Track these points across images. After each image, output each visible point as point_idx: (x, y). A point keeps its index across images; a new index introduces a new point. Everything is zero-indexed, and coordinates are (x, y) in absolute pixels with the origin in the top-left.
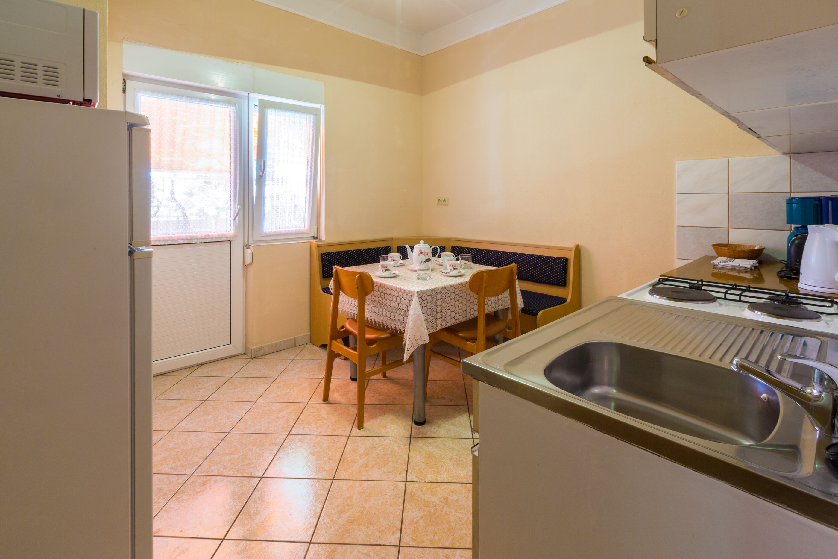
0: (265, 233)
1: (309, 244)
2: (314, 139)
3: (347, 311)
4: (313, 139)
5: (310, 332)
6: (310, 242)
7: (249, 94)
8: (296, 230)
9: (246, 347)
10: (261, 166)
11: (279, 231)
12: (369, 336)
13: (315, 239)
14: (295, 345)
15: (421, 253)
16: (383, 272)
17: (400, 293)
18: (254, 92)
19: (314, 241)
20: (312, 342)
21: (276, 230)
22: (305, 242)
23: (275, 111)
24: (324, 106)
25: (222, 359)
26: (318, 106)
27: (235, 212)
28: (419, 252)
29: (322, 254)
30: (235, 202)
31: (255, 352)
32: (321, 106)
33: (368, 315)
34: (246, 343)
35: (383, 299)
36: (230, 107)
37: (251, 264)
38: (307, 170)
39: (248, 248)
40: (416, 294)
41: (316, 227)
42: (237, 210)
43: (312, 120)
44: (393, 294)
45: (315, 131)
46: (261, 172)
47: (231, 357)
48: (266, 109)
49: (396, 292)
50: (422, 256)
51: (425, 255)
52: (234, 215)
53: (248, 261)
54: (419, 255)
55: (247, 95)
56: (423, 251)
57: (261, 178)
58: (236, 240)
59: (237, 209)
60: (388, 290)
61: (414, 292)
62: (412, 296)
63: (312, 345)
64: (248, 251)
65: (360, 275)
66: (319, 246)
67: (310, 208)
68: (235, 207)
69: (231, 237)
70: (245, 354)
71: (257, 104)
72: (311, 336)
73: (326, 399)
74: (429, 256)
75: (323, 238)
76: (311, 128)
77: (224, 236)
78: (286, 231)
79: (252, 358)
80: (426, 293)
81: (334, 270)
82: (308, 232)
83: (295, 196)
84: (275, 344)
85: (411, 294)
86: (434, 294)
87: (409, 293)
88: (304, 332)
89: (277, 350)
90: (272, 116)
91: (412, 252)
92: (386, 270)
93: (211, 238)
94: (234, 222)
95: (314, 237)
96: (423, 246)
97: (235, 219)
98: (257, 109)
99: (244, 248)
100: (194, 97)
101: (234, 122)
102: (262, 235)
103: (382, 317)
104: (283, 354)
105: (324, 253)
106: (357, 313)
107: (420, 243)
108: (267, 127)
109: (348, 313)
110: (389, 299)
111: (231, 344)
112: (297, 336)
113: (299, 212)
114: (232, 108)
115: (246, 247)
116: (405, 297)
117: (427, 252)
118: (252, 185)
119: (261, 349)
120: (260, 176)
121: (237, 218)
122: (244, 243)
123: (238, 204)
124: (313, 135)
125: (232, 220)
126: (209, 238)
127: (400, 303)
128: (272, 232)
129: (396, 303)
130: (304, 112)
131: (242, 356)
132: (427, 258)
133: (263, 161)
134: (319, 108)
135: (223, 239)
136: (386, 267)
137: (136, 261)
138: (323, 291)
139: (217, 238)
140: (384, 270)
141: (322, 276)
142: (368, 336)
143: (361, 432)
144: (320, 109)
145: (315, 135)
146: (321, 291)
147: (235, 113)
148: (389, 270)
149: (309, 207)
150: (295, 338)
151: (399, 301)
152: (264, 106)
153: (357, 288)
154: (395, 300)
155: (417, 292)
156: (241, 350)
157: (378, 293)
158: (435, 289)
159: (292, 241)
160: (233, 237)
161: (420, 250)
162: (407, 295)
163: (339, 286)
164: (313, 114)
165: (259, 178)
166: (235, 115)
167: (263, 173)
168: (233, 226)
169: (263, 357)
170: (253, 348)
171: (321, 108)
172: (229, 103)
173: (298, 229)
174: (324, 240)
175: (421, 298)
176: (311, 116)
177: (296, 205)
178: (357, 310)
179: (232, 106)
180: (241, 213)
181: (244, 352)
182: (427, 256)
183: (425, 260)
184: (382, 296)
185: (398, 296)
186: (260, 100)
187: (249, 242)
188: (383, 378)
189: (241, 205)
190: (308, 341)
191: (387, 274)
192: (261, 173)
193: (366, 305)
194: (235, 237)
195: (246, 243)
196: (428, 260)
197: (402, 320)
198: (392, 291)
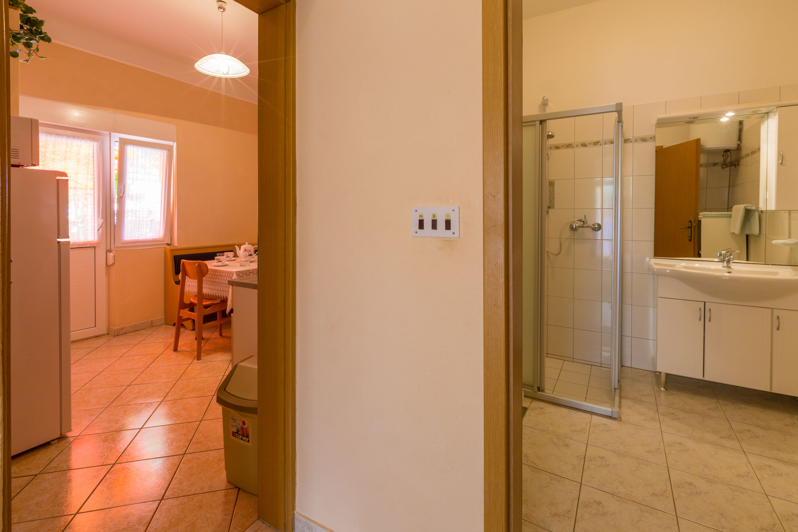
0: (125, 241)
1: (164, 249)
2: (168, 169)
3: (192, 292)
4: (166, 168)
5: (165, 316)
6: (164, 247)
7: (110, 133)
8: (152, 239)
9: (109, 329)
10: (121, 189)
11: (138, 239)
12: (206, 303)
13: (169, 245)
14: (152, 326)
15: (246, 250)
16: (217, 263)
17: (226, 274)
18: (115, 132)
19: (168, 247)
20: (166, 323)
21: (135, 238)
22: (160, 247)
23: (134, 147)
24: (176, 143)
25: (88, 339)
26: (171, 143)
27: (99, 224)
28: (244, 250)
29: (174, 256)
30: (99, 217)
31: (117, 331)
32: (173, 143)
33: (205, 291)
34: (109, 326)
35: (216, 279)
36: (93, 143)
37: (113, 264)
38: (162, 192)
39: (110, 252)
40: (235, 272)
41: (170, 236)
42: (100, 224)
43: (166, 154)
44: (222, 275)
45: (168, 162)
46: (121, 193)
47: (96, 337)
48: (126, 145)
49: (224, 273)
50: (246, 252)
51: (248, 252)
52: (98, 227)
53: (110, 262)
54: (244, 252)
55: (109, 133)
56: (247, 249)
57: (121, 199)
58: (99, 246)
59: (100, 222)
60: (219, 273)
61: (234, 272)
62: (233, 274)
63: (166, 325)
64: (111, 255)
65: (199, 264)
66: (172, 250)
67: (165, 221)
68: (99, 221)
69: (95, 244)
70: (108, 334)
71: (118, 140)
72: (165, 319)
73: (175, 349)
74: (251, 252)
75: (176, 245)
76: (165, 160)
77: (89, 243)
78: (144, 239)
79: (114, 336)
80: (242, 272)
81: (182, 262)
82: (163, 240)
83: (151, 212)
84: (134, 325)
85: (232, 273)
86: (248, 273)
87: (231, 273)
88: (160, 316)
89: (136, 330)
90: (130, 150)
91: (240, 250)
92: (219, 261)
93: (78, 245)
94: (97, 232)
95: (168, 244)
96: (248, 246)
97: (98, 230)
98: (117, 144)
99: (106, 253)
100: (62, 135)
101: (98, 155)
102: (122, 242)
103: (215, 291)
104: (142, 332)
105: (176, 256)
106: (197, 291)
107: (246, 244)
108: (126, 159)
109: (193, 292)
110: (220, 278)
111: (95, 327)
112: (154, 319)
113: (154, 224)
114: (95, 143)
115: (108, 252)
116: (229, 276)
117: (250, 250)
118: (114, 202)
119: (122, 329)
120: (121, 197)
121: (101, 229)
122: (106, 248)
123: (102, 218)
124: (166, 165)
125: (96, 231)
126: (76, 245)
127: (226, 280)
128: (131, 240)
129: (224, 280)
130: (158, 148)
131: (105, 336)
132: (250, 253)
133: (123, 185)
134: (172, 144)
135: (88, 246)
136: (219, 260)
137: (61, 246)
138: (176, 284)
139: (83, 244)
140: (218, 261)
141: (175, 272)
142: (204, 303)
143: (200, 361)
144: (173, 146)
145: (168, 165)
146: (174, 283)
147: (98, 147)
148: (221, 261)
149: (163, 221)
150: (152, 320)
151: (225, 279)
152: (123, 143)
153: (197, 272)
154: (223, 279)
155: (236, 272)
156: (104, 331)
157: (213, 276)
158: (249, 270)
159: (149, 247)
160: (97, 244)
161: (245, 249)
162: (230, 274)
163: (185, 274)
164: (166, 149)
165: (120, 198)
166: (98, 149)
167: (123, 194)
168: (97, 235)
169: (124, 335)
170: (116, 328)
171: (173, 144)
172: (93, 140)
173: (154, 237)
174: (177, 246)
175: (239, 275)
176: (164, 151)
177: (152, 219)
178: (197, 289)
179: (96, 142)
180: (104, 226)
181: (107, 333)
182: (250, 252)
183: (248, 255)
184: (215, 277)
185: (225, 276)
186: (120, 138)
187: (111, 248)
188: (220, 337)
189: (104, 219)
190: (164, 322)
191: (220, 264)
192: (121, 195)
193: (203, 285)
194: (99, 244)
195: (109, 248)
196: (250, 255)
197: (227, 290)
198: (221, 273)
